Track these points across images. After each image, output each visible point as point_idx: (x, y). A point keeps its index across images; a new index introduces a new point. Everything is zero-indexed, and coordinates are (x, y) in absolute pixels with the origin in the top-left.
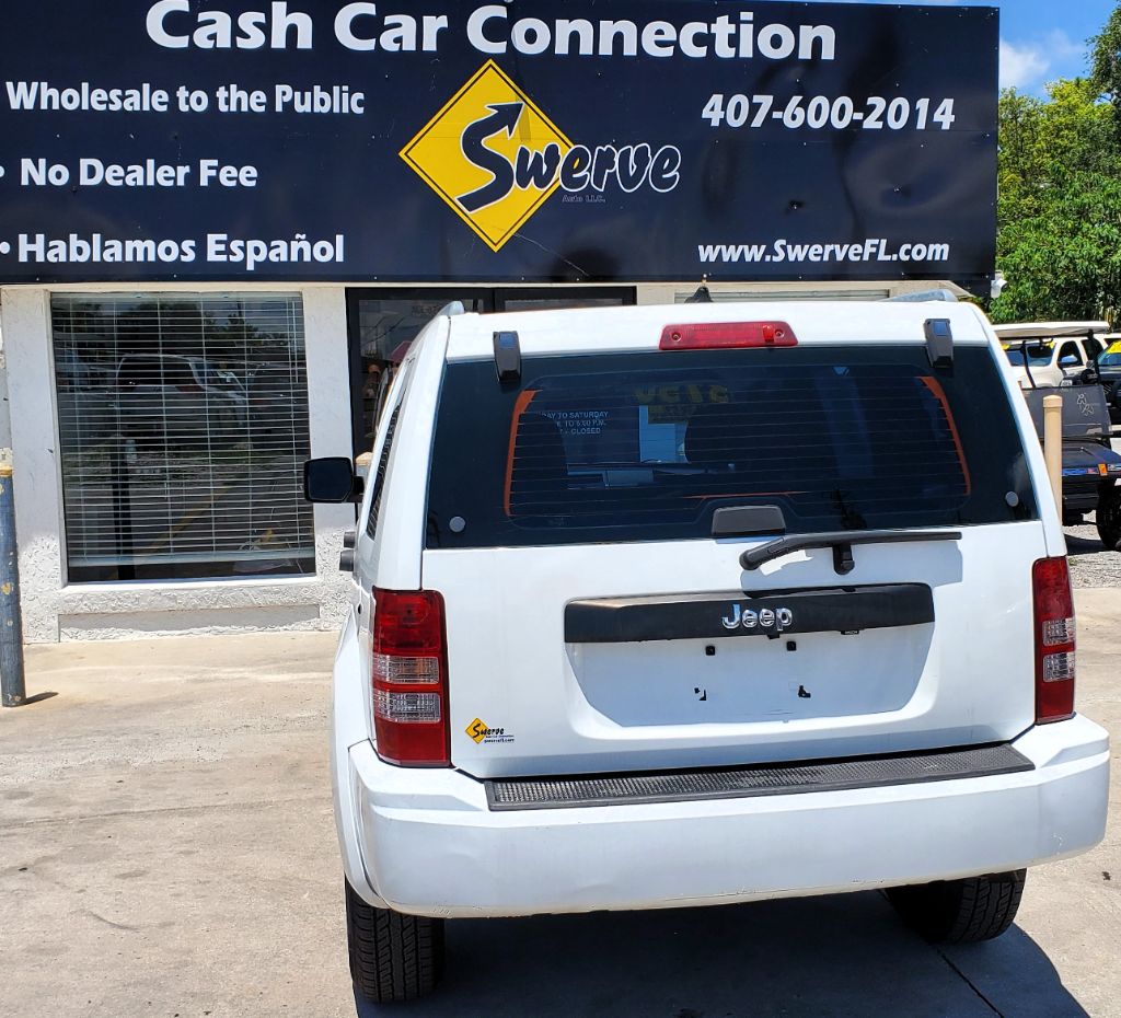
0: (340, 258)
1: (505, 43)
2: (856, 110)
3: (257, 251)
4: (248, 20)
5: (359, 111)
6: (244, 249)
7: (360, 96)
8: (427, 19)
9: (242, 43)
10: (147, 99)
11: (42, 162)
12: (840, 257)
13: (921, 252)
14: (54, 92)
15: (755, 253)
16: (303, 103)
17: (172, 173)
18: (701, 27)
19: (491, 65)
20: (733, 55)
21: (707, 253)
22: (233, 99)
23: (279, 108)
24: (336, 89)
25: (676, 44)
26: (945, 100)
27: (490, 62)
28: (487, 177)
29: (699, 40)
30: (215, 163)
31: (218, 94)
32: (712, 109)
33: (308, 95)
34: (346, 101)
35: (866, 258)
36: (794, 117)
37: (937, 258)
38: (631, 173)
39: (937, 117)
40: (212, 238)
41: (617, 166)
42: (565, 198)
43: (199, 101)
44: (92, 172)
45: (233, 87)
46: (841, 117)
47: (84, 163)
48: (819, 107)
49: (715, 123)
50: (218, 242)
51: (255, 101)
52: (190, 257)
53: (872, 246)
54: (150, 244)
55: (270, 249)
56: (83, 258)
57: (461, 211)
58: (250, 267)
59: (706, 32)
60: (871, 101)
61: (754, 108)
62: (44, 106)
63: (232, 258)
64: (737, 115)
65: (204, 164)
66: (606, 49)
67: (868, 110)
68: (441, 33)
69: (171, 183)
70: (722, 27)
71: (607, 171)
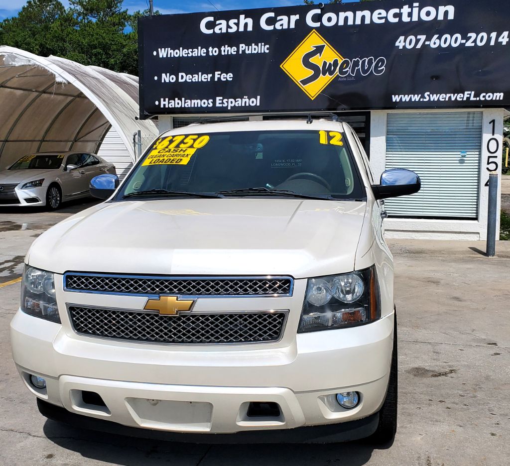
0: (258, 104)
1: (320, 23)
2: (462, 39)
3: (232, 102)
4: (232, 22)
5: (267, 51)
6: (227, 102)
7: (268, 46)
8: (292, 17)
9: (230, 31)
10: (200, 52)
11: (168, 74)
12: (453, 99)
13: (490, 96)
14: (172, 51)
15: (416, 98)
16: (248, 50)
17: (206, 77)
18: (397, 10)
19: (314, 32)
20: (409, 20)
21: (396, 98)
22: (227, 50)
23: (241, 52)
24: (260, 44)
25: (386, 18)
26: (504, 32)
27: (314, 30)
28: (311, 73)
29: (395, 15)
30: (220, 73)
31: (222, 49)
32: (400, 42)
33: (250, 47)
34: (263, 48)
35: (465, 99)
36: (435, 43)
37: (498, 99)
38: (366, 68)
39: (500, 40)
40: (218, 98)
41: (360, 66)
42: (340, 79)
43: (215, 52)
44: (182, 77)
45: (226, 46)
46: (456, 42)
47: (180, 74)
48: (446, 39)
49: (401, 47)
50: (220, 100)
51: (233, 50)
52: (211, 105)
53: (468, 94)
54: (199, 101)
55: (236, 101)
56: (179, 106)
57: (301, 86)
58: (229, 108)
59: (399, 12)
60: (469, 35)
61: (417, 41)
62: (169, 56)
63: (224, 105)
64: (410, 44)
65: (217, 73)
66: (358, 22)
67: (468, 39)
68: (297, 21)
69: (206, 80)
70: (406, 10)
71: (356, 68)
